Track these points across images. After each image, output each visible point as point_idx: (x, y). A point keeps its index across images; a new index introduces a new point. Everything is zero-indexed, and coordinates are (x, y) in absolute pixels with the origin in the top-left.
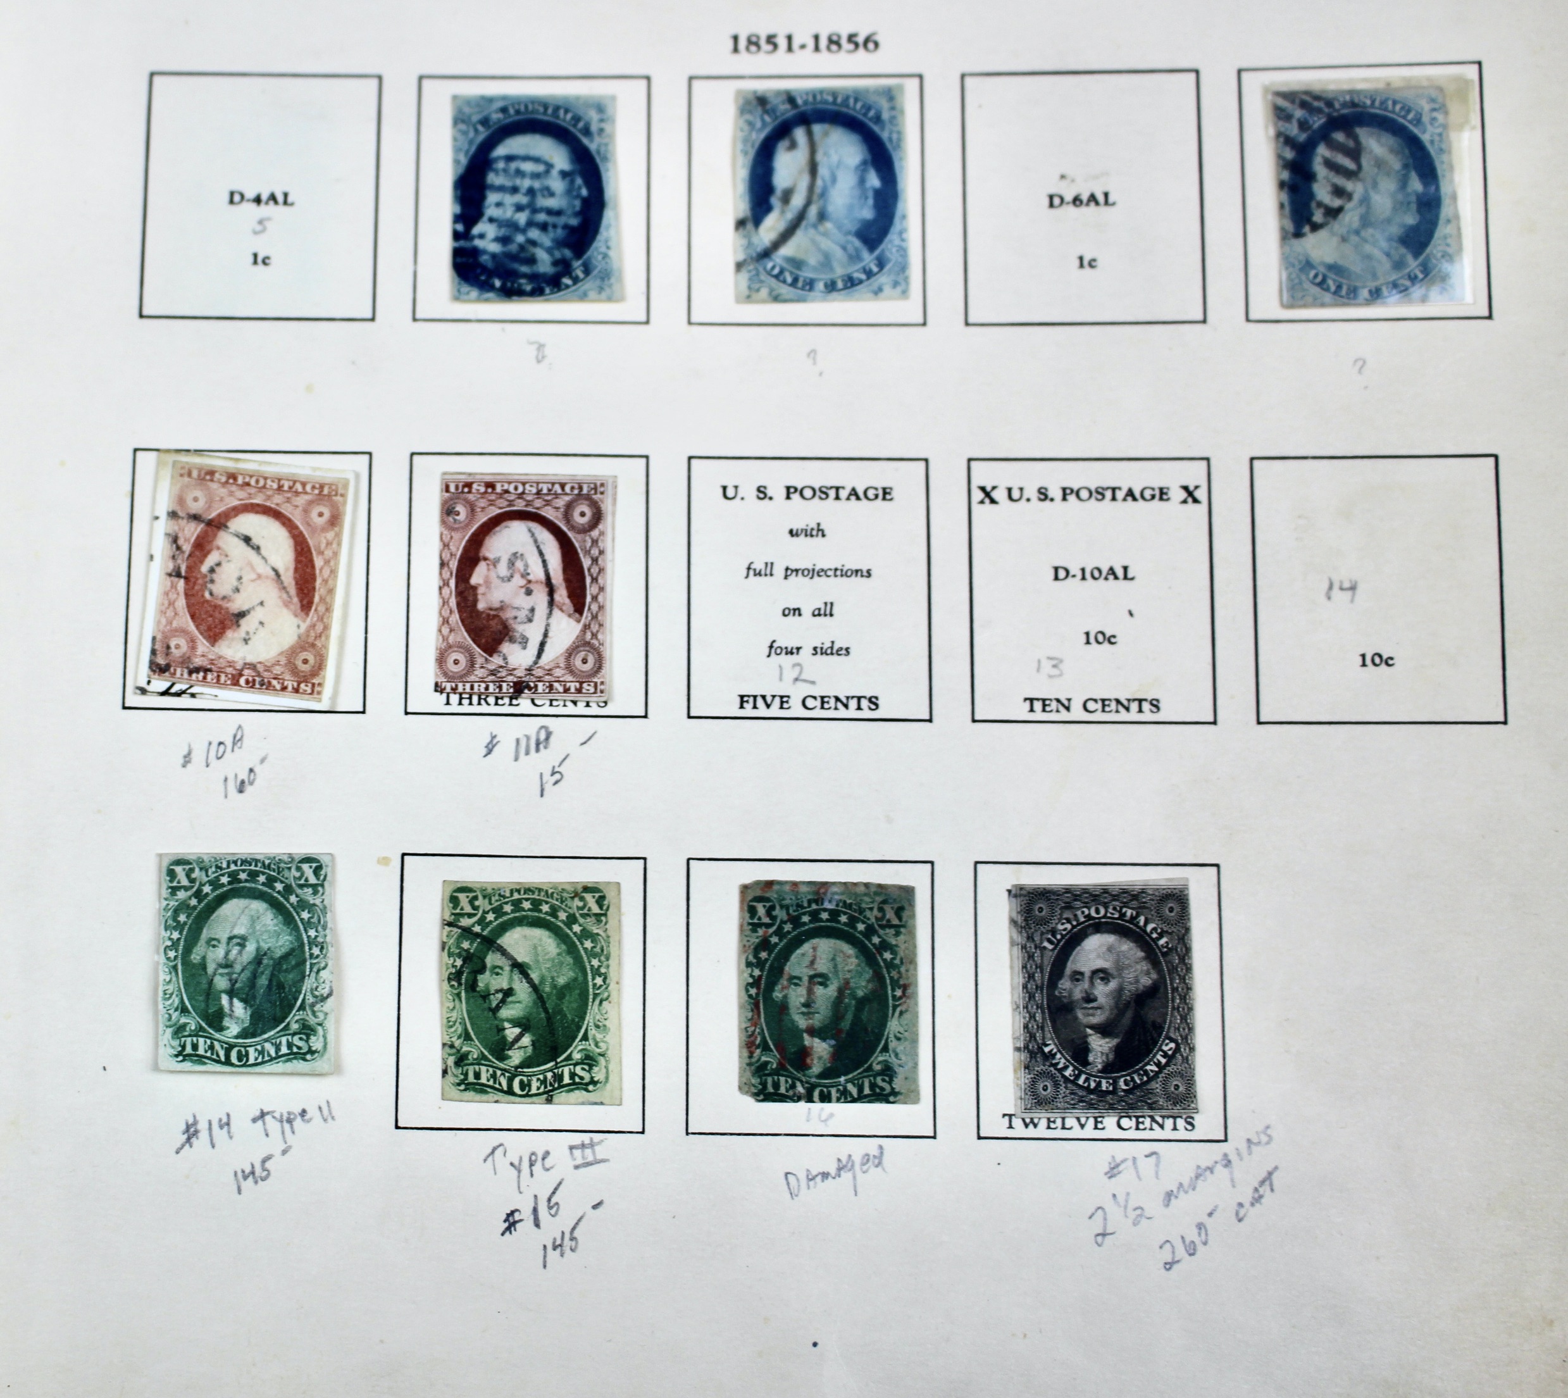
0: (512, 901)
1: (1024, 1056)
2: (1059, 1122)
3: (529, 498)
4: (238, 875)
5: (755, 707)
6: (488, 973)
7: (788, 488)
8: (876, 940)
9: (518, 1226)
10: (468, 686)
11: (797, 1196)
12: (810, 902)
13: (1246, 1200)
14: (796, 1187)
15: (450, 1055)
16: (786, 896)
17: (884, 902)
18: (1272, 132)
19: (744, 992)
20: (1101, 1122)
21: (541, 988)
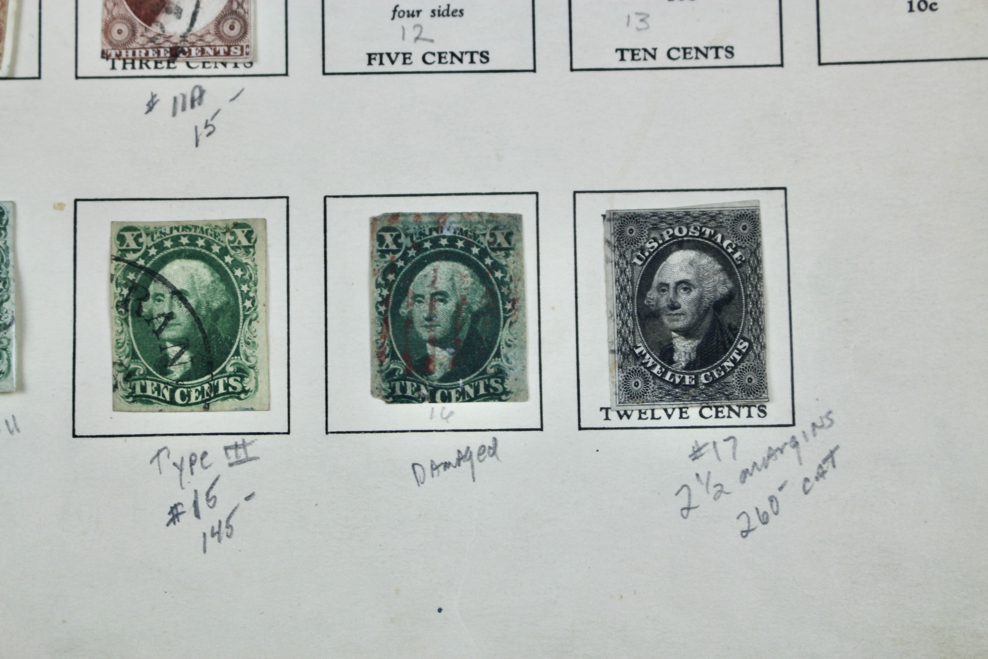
0: (172, 238)
1: (618, 357)
2: (649, 413)
5: (381, 63)
6: (151, 300)
8: (488, 261)
9: (181, 517)
10: (130, 53)
11: (422, 483)
12: (431, 230)
13: (812, 476)
14: (422, 476)
15: (119, 372)
16: (410, 226)
17: (496, 228)
19: (374, 309)
20: (686, 412)
21: (197, 312)
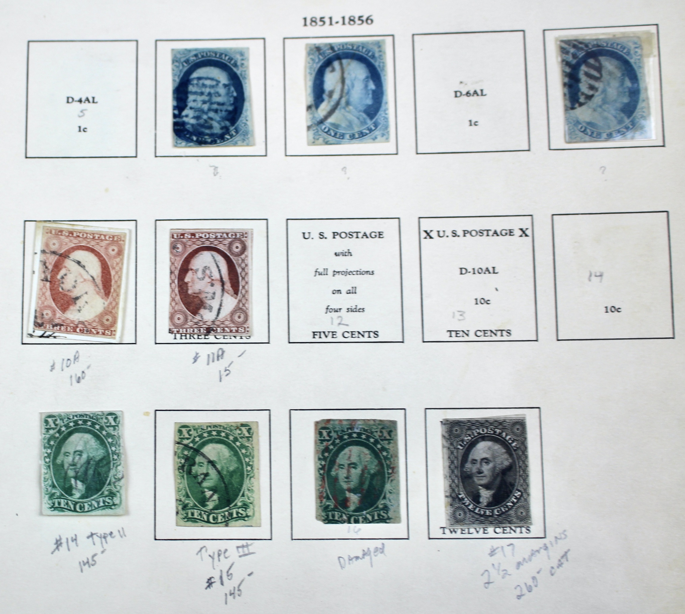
0: (207, 431)
1: (450, 500)
2: (467, 530)
3: (212, 240)
4: (78, 422)
5: (320, 337)
6: (196, 466)
7: (334, 233)
8: (379, 446)
9: (214, 585)
10: (185, 329)
11: (344, 568)
12: (348, 429)
13: (555, 565)
14: (344, 563)
15: (180, 505)
16: (336, 426)
17: (383, 428)
18: (560, 59)
19: (317, 473)
20: (486, 530)
